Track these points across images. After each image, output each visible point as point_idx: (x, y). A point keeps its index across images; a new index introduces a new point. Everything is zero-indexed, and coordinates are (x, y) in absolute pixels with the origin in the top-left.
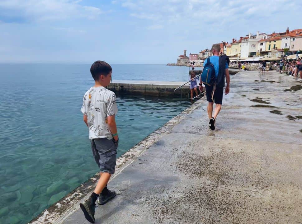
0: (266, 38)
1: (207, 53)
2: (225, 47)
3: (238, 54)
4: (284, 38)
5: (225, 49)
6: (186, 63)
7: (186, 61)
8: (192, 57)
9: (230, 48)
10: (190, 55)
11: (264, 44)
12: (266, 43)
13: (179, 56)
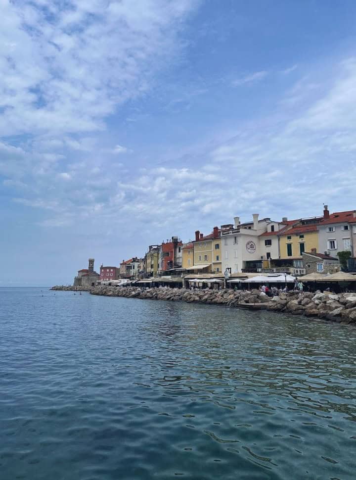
0: (276, 229)
1: (136, 264)
2: (178, 249)
3: (210, 266)
4: (325, 228)
5: (179, 254)
6: (93, 284)
7: (93, 282)
8: (105, 272)
9: (191, 253)
10: (102, 268)
11: (275, 242)
12: (279, 240)
13: (79, 272)
